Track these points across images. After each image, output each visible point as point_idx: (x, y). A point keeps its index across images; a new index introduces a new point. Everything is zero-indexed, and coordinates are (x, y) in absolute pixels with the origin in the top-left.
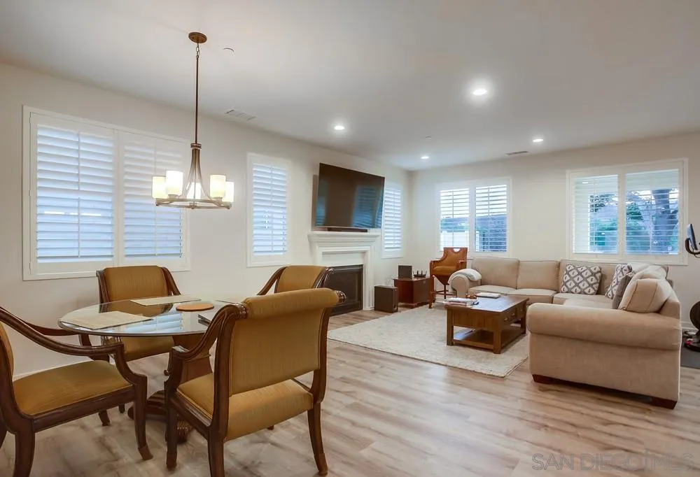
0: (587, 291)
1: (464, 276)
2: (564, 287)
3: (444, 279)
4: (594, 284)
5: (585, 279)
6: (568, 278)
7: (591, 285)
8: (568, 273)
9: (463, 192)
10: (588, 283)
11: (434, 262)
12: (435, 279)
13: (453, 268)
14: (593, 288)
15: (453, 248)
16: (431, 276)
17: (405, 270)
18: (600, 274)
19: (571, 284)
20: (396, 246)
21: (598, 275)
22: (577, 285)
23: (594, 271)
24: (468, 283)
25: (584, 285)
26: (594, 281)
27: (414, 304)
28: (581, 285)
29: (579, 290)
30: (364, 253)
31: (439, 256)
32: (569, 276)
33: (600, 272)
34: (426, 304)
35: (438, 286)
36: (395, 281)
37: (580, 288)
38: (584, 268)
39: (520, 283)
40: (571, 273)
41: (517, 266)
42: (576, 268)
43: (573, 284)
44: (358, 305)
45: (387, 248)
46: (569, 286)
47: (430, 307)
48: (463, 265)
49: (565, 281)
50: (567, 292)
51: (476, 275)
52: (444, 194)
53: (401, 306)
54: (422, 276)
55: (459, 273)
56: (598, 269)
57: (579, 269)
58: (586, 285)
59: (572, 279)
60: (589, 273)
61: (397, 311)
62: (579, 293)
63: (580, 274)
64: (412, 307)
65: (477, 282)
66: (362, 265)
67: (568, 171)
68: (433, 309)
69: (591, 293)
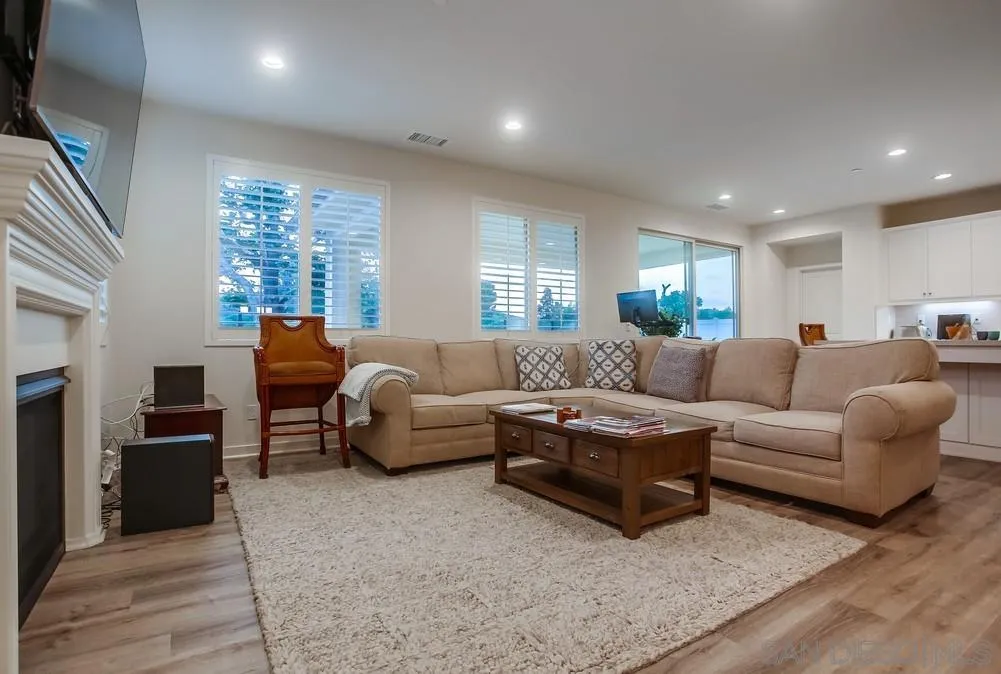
2: (528, 381)
5: (552, 366)
6: (529, 367)
8: (524, 358)
10: (558, 371)
14: (567, 379)
19: (537, 377)
21: (562, 359)
22: (546, 376)
25: (554, 376)
26: (562, 367)
28: (551, 376)
29: (551, 384)
32: (529, 363)
33: (562, 354)
38: (543, 350)
40: (529, 359)
42: (532, 351)
43: (540, 376)
46: (535, 379)
49: (527, 372)
57: (537, 352)
58: (559, 376)
59: (535, 367)
66: (66, 368)
67: (473, 199)
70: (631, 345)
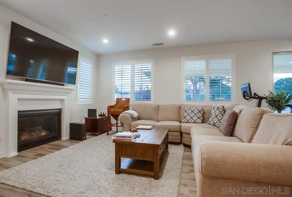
0: (197, 121)
1: (128, 115)
2: (185, 119)
3: (116, 117)
4: (201, 117)
5: (196, 115)
6: (186, 114)
7: (199, 118)
8: (186, 111)
9: (127, 68)
10: (197, 116)
11: (110, 106)
12: (111, 117)
13: (122, 110)
14: (200, 120)
15: (122, 99)
16: (108, 115)
17: (92, 112)
18: (202, 111)
19: (188, 118)
20: (87, 97)
21: (202, 112)
22: (192, 118)
23: (200, 110)
24: (130, 119)
25: (195, 118)
26: (200, 115)
27: (97, 133)
28: (194, 118)
29: (193, 121)
30: (62, 100)
31: (113, 103)
32: (187, 113)
33: (202, 110)
34: (105, 132)
35: (113, 121)
36: (86, 119)
37: (193, 119)
38: (194, 108)
39: (160, 117)
40: (187, 111)
41: (158, 108)
42: (190, 109)
43: (189, 118)
44: (58, 137)
45: (81, 98)
46: (187, 119)
47: (108, 135)
48: (127, 108)
49: (185, 116)
50: (186, 123)
51: (135, 114)
52: (117, 68)
53: (88, 135)
54: (104, 115)
55: (125, 113)
56: (201, 109)
57: (192, 109)
58: (197, 118)
59: (189, 114)
60: (197, 111)
61: (85, 139)
62: (193, 123)
63: (192, 111)
64: (96, 135)
65: (136, 118)
66: (61, 109)
67: (182, 58)
68: (109, 136)
69: (200, 122)
70: (222, 108)
